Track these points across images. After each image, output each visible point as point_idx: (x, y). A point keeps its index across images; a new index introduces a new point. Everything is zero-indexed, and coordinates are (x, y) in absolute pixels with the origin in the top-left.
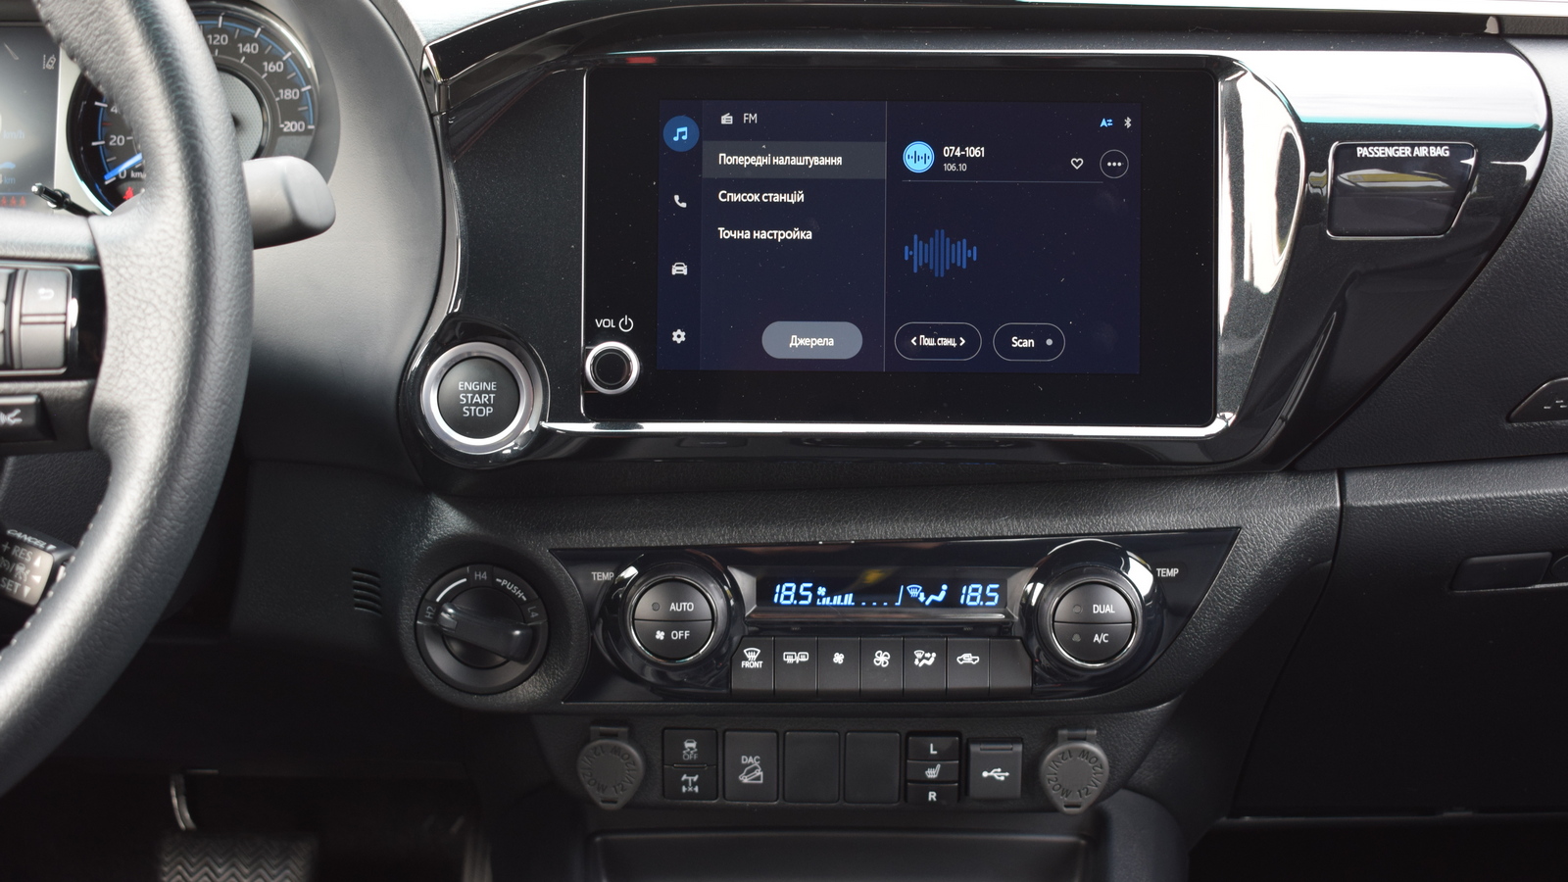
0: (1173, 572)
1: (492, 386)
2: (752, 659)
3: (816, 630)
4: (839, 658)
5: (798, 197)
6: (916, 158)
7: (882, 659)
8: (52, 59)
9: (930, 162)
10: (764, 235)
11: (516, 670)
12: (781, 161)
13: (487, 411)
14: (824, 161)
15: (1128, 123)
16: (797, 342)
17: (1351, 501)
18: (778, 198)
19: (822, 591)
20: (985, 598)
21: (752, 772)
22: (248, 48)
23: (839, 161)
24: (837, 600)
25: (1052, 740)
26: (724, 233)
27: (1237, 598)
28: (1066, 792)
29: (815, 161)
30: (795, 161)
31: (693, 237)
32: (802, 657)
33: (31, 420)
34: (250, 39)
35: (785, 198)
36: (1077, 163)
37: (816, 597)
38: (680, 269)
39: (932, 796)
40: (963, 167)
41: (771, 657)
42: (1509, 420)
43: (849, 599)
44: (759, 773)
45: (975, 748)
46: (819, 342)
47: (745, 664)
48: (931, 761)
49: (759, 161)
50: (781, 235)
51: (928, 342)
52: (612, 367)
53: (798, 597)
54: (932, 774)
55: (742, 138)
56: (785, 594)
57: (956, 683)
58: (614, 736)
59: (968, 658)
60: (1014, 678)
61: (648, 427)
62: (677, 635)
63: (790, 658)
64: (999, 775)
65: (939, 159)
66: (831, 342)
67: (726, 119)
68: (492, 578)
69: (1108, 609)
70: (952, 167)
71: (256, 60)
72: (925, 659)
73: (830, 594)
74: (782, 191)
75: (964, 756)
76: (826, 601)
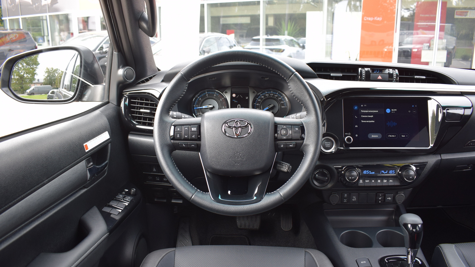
0: (419, 168)
1: (330, 143)
2: (361, 181)
3: (370, 177)
4: (373, 181)
5: (372, 116)
6: (388, 111)
7: (379, 181)
8: (247, 97)
9: (390, 111)
10: (368, 121)
11: (326, 183)
12: (370, 111)
13: (329, 146)
14: (376, 111)
15: (416, 106)
16: (373, 136)
17: (442, 158)
18: (369, 116)
19: (370, 172)
20: (393, 172)
21: (354, 199)
22: (276, 96)
23: (377, 111)
24: (372, 173)
25: (397, 193)
26: (362, 121)
27: (427, 172)
28: (399, 201)
29: (374, 111)
30: (372, 111)
31: (358, 121)
32: (368, 181)
33: (295, 146)
34: (276, 94)
35: (371, 116)
36: (409, 111)
37: (369, 172)
38: (356, 126)
39: (380, 202)
40: (394, 112)
41: (364, 181)
42: (464, 146)
43: (374, 173)
44: (355, 199)
45: (386, 195)
46: (376, 136)
47: (360, 182)
48: (380, 197)
49: (367, 111)
50: (370, 122)
51: (391, 136)
52: (349, 140)
53: (367, 173)
54: (380, 199)
55: (364, 108)
56: (365, 172)
57: (390, 184)
58: (335, 194)
59: (391, 181)
60: (397, 183)
61: (350, 148)
62: (353, 178)
63: (366, 181)
64: (390, 198)
65: (391, 111)
66: (377, 136)
67: (362, 106)
68: (323, 170)
69: (412, 173)
70: (393, 112)
71: (277, 97)
72: (385, 181)
73: (371, 172)
74: (370, 116)
75: (385, 196)
76: (371, 173)
